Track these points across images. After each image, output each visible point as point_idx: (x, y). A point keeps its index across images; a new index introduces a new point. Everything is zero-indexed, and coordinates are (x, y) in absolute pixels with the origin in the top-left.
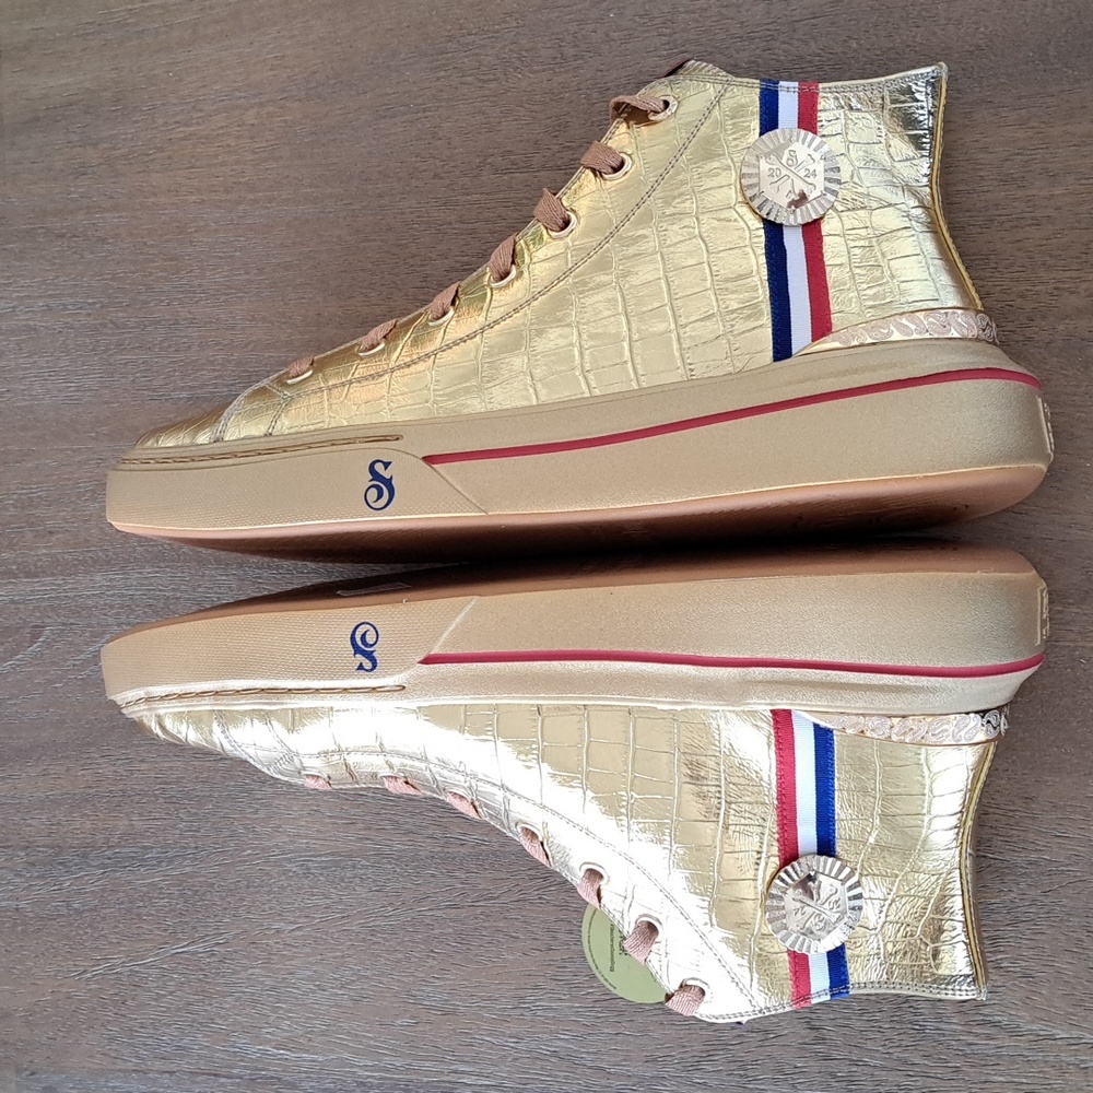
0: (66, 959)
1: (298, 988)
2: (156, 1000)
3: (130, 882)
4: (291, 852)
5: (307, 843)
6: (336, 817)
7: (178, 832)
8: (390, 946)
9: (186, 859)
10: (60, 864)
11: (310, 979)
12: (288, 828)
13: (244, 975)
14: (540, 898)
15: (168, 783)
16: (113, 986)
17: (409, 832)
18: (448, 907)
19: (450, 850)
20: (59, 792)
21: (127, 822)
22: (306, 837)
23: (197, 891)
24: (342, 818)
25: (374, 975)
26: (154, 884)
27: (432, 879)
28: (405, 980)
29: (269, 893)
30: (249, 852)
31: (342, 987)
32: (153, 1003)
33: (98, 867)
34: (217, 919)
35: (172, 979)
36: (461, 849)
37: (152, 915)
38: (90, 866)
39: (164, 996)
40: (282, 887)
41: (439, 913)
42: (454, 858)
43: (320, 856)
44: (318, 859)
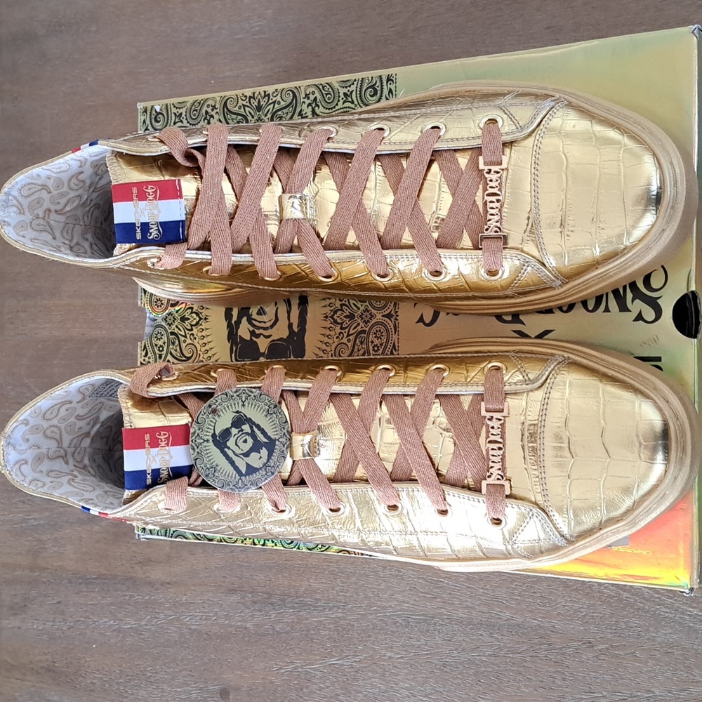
0: (271, 660)
1: (400, 694)
2: (319, 690)
3: (307, 619)
4: (399, 611)
5: (408, 607)
6: (425, 593)
7: (335, 592)
8: (455, 675)
9: (339, 609)
10: (271, 604)
11: (406, 688)
12: (397, 596)
13: (368, 681)
14: (546, 656)
15: (331, 562)
16: (296, 679)
17: (468, 607)
18: (491, 655)
19: (493, 621)
20: (271, 562)
21: (307, 583)
22: (408, 603)
23: (345, 628)
24: (429, 594)
25: (444, 691)
26: (321, 621)
27: (481, 637)
28: (463, 696)
29: (386, 634)
30: (375, 608)
31: (426, 696)
32: (318, 692)
33: (290, 608)
34: (356, 646)
35: (329, 679)
36: (499, 621)
37: (318, 640)
38: (286, 607)
39: (324, 688)
40: (393, 632)
41: (484, 658)
42: (494, 626)
43: (416, 615)
44: (414, 617)
